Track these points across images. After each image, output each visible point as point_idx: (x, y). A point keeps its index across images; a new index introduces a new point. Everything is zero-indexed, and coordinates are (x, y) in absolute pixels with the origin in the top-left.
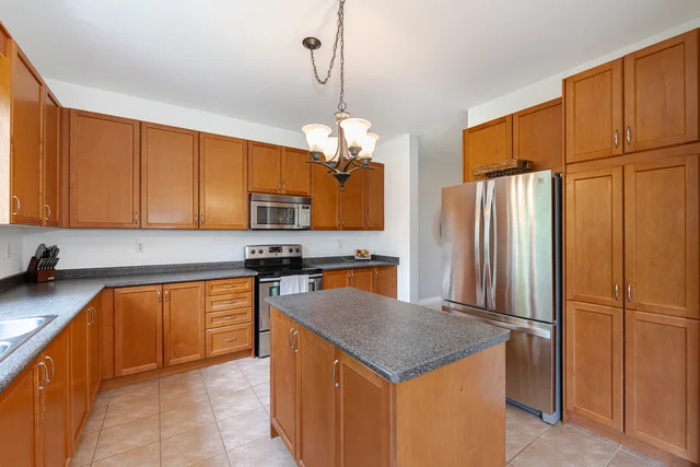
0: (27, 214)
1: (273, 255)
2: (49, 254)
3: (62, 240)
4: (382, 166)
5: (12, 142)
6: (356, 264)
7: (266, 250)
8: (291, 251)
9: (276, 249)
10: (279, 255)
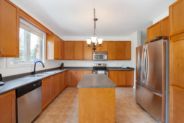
0: (57, 58)
1: (99, 66)
2: (63, 64)
3: (64, 62)
4: (130, 42)
5: (54, 48)
6: (122, 69)
7: (97, 65)
8: (103, 65)
9: (100, 64)
10: (101, 66)
